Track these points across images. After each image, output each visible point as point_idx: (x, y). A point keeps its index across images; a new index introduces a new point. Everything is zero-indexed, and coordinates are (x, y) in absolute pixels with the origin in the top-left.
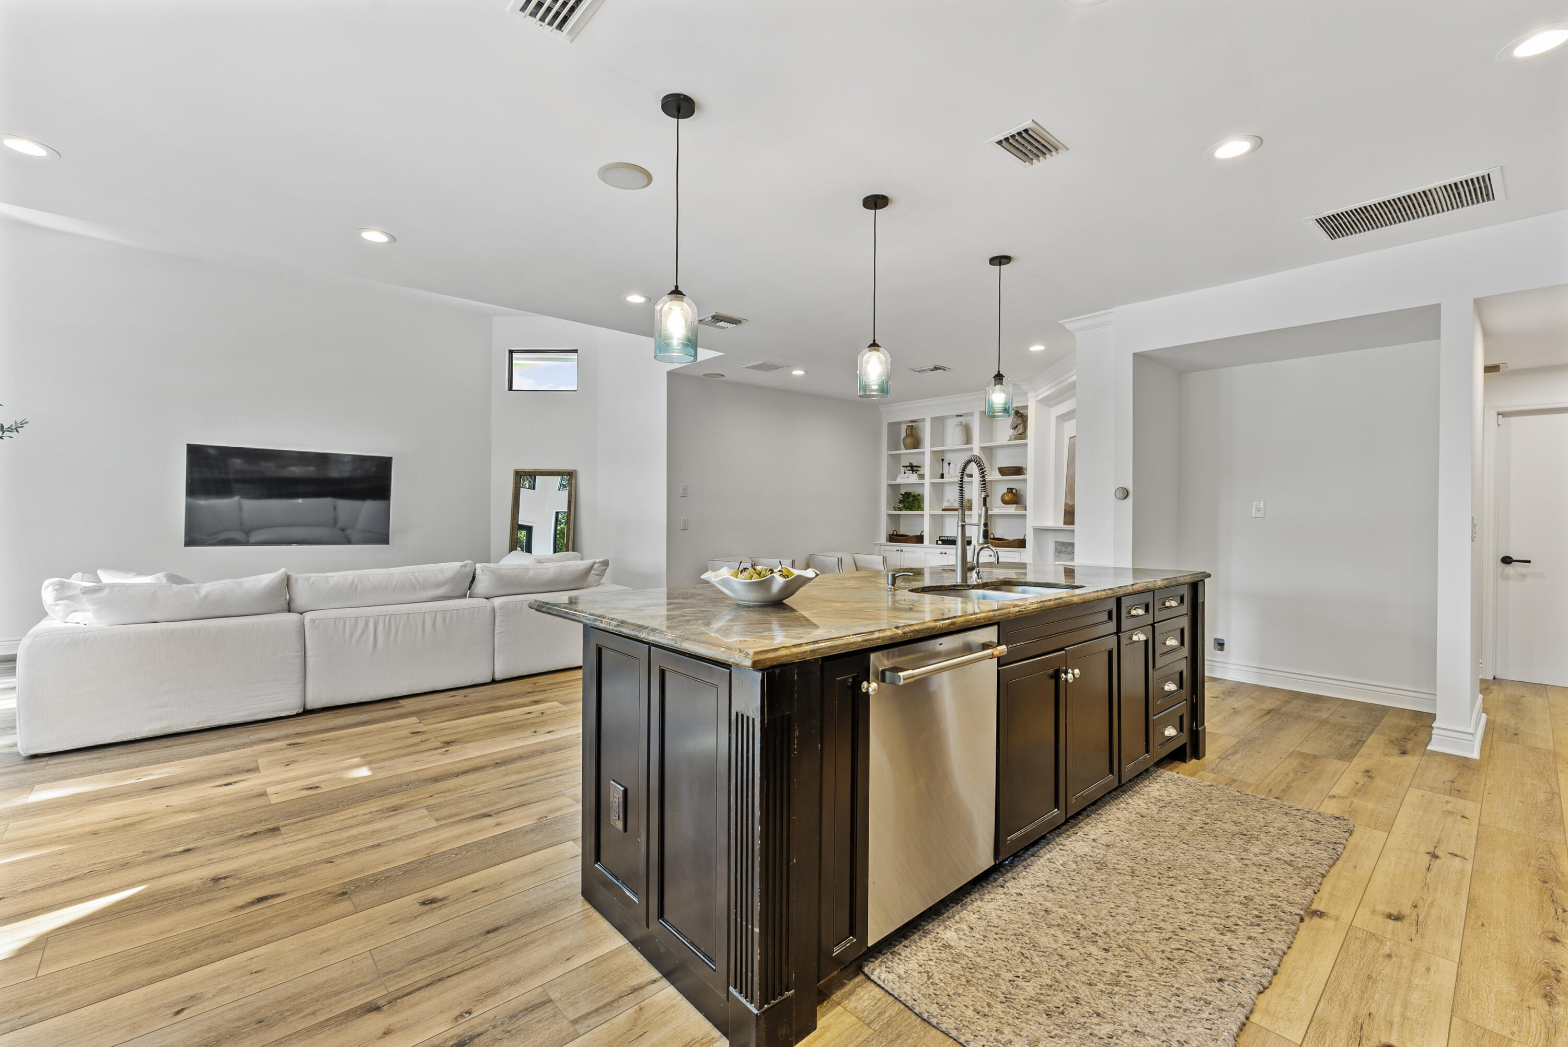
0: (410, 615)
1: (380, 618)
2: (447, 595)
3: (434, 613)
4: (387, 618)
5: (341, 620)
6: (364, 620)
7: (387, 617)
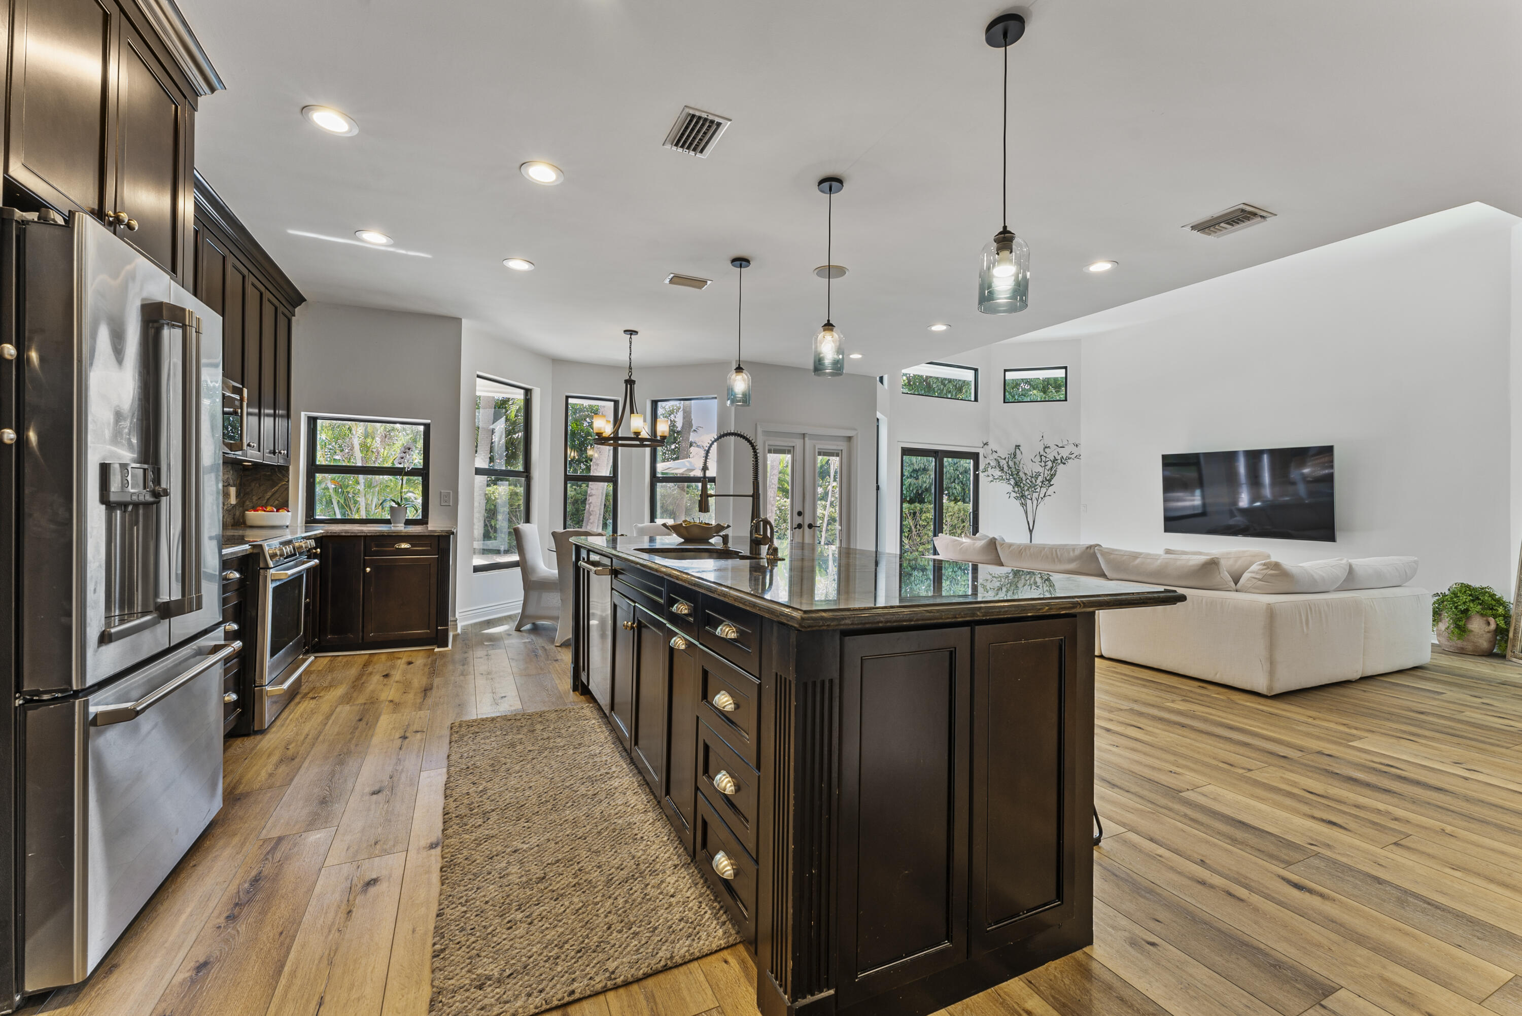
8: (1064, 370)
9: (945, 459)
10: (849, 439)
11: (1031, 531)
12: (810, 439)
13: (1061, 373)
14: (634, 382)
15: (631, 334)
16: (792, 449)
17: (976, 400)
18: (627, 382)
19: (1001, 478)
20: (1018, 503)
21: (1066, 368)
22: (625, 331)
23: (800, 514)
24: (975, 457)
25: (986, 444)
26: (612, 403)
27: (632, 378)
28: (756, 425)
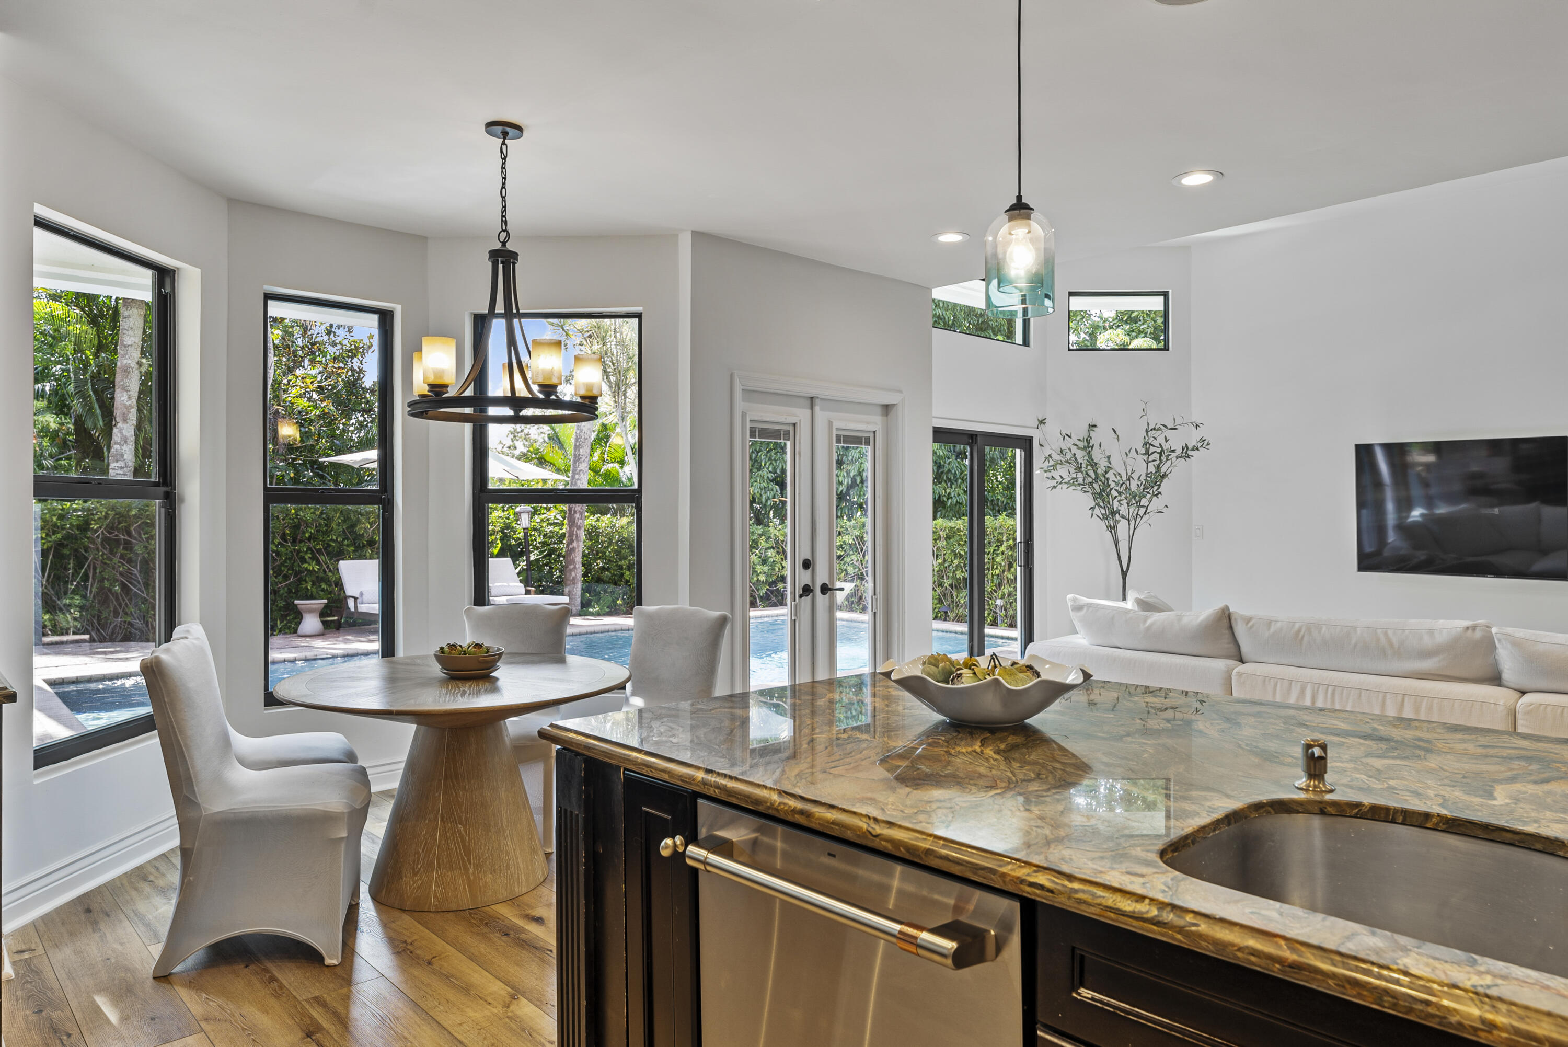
0: (1363, 692)
1: (1321, 688)
2: (1432, 672)
3: (1400, 697)
4: (1330, 689)
5: (1272, 680)
6: (1299, 685)
7: (1330, 687)
8: (1161, 299)
9: (987, 449)
10: (887, 409)
11: (1124, 574)
12: (821, 410)
13: (1156, 304)
14: (514, 255)
15: (505, 135)
16: (791, 429)
17: (1026, 343)
18: (494, 255)
19: (1074, 482)
20: (1102, 525)
21: (1165, 294)
22: (490, 125)
23: (807, 564)
24: (1026, 443)
25: (1042, 422)
26: (374, 319)
27: (510, 246)
28: (732, 376)
